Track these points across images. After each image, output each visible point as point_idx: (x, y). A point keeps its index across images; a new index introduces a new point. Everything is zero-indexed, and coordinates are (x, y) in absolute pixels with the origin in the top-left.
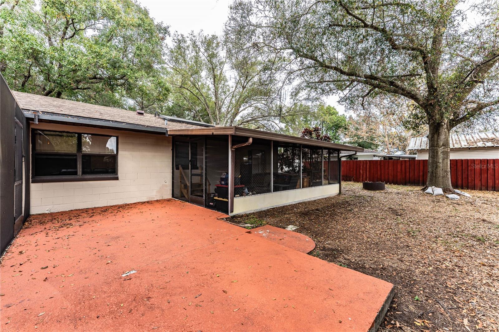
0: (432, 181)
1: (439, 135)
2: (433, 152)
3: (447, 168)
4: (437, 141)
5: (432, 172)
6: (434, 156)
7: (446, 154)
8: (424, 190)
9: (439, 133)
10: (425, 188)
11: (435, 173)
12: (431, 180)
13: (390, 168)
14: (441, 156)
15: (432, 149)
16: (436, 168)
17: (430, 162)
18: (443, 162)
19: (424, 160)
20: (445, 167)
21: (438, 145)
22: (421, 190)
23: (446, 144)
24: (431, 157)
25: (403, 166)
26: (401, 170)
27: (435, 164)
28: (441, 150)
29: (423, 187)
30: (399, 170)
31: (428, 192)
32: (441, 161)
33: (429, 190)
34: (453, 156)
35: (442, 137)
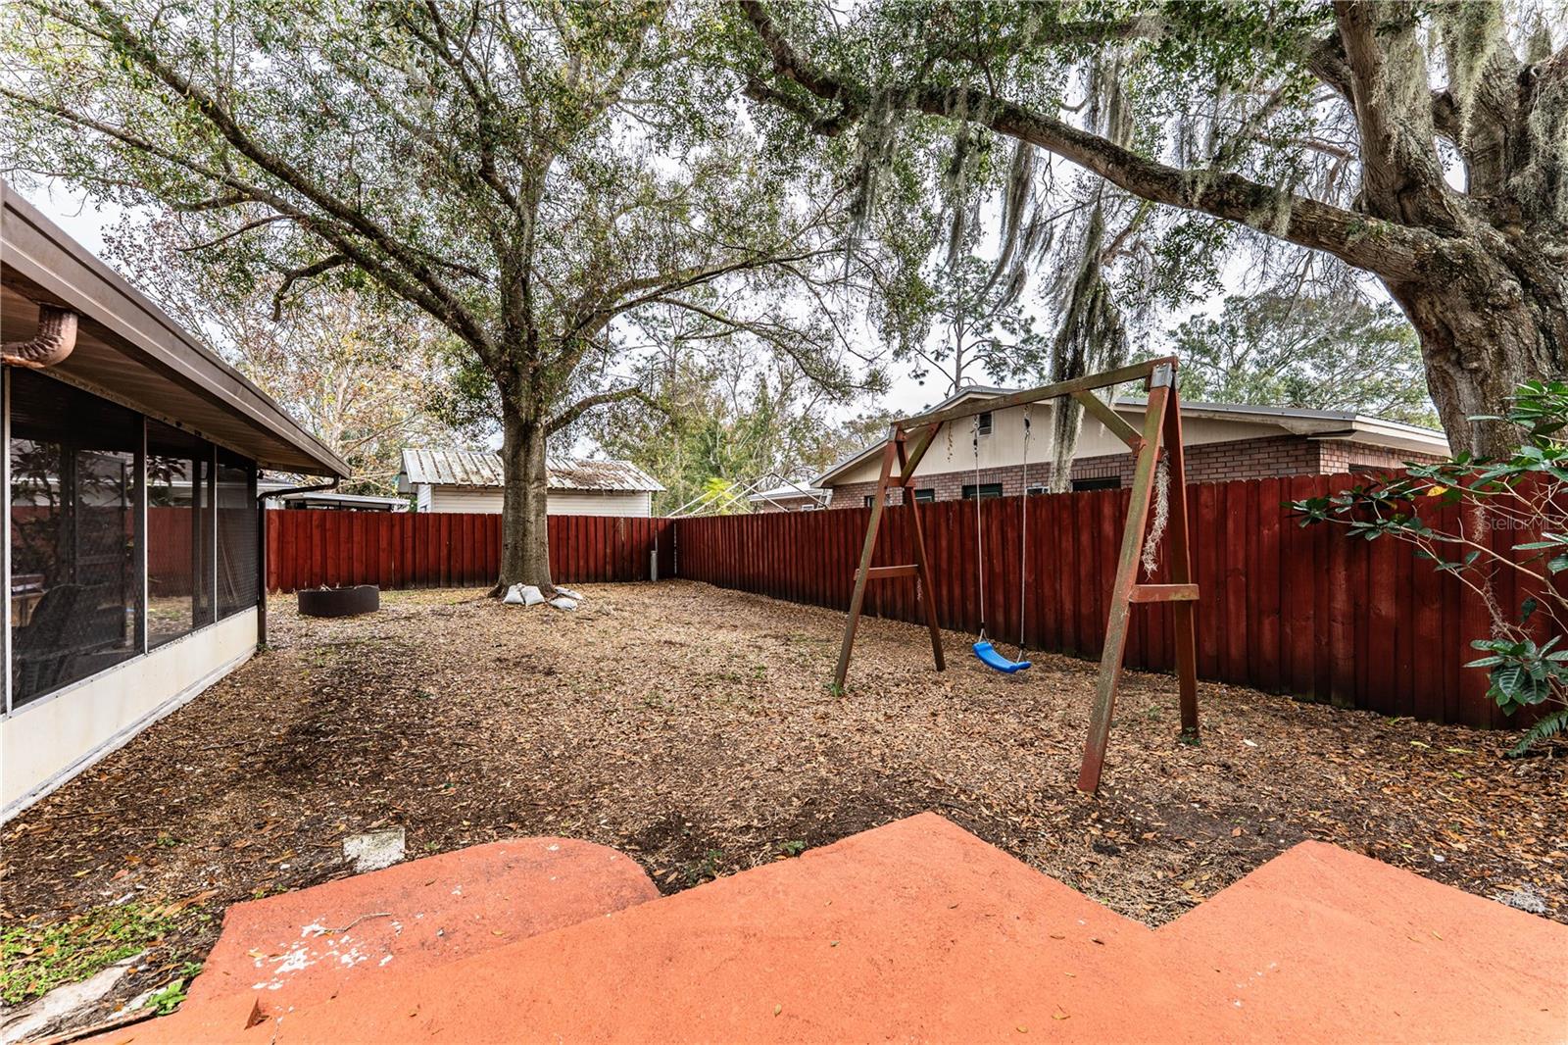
0: (515, 570)
1: (528, 452)
2: (517, 495)
3: (544, 537)
4: (526, 467)
5: (516, 547)
6: (519, 504)
7: (541, 500)
8: (497, 594)
9: (529, 446)
10: (499, 590)
11: (523, 549)
12: (513, 567)
13: (356, 539)
14: (532, 504)
15: (515, 486)
16: (524, 535)
17: (510, 519)
18: (537, 521)
19: (450, 515)
20: (538, 532)
21: (526, 478)
22: (490, 596)
23: (541, 478)
24: (513, 509)
25: (397, 529)
26: (391, 543)
27: (521, 525)
28: (533, 489)
29: (493, 589)
30: (384, 544)
31: (512, 600)
32: (533, 518)
33: (513, 594)
34: (556, 508)
35: (535, 458)
